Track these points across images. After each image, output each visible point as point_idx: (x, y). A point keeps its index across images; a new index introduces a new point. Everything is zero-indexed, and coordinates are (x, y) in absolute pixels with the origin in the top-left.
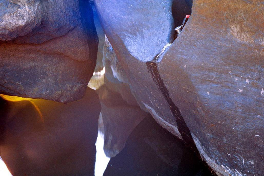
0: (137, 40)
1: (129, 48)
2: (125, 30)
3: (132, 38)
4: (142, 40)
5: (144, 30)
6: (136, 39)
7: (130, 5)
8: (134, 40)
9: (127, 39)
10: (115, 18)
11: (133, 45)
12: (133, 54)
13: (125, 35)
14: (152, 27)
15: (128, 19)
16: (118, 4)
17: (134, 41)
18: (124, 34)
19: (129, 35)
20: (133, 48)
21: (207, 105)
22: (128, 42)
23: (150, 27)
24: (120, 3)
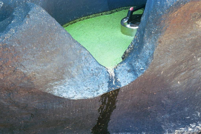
0: (67, 83)
1: (64, 95)
2: (50, 81)
3: (61, 84)
4: (72, 80)
5: (69, 70)
6: (65, 83)
7: (46, 52)
8: (64, 84)
9: (55, 88)
10: (38, 73)
11: (67, 90)
12: (75, 98)
13: (52, 85)
14: (74, 62)
15: (51, 67)
16: (34, 57)
17: (65, 86)
18: (50, 85)
19: (56, 83)
20: (70, 92)
21: (178, 92)
22: (58, 90)
23: (72, 63)
24: (36, 55)
